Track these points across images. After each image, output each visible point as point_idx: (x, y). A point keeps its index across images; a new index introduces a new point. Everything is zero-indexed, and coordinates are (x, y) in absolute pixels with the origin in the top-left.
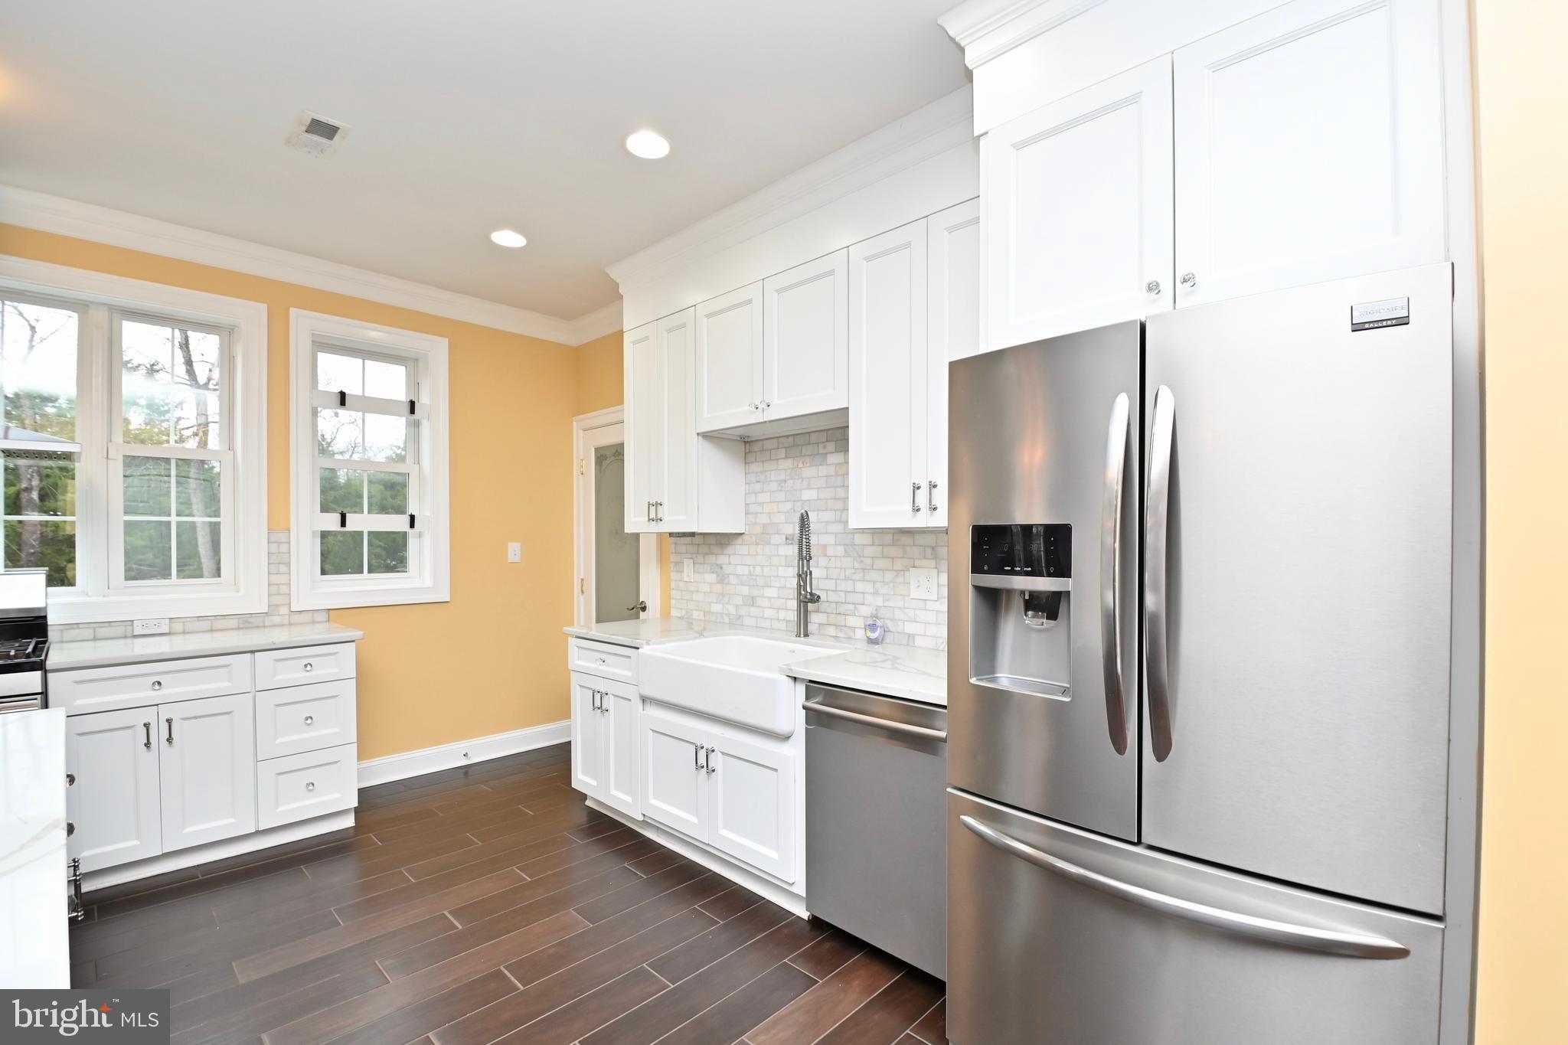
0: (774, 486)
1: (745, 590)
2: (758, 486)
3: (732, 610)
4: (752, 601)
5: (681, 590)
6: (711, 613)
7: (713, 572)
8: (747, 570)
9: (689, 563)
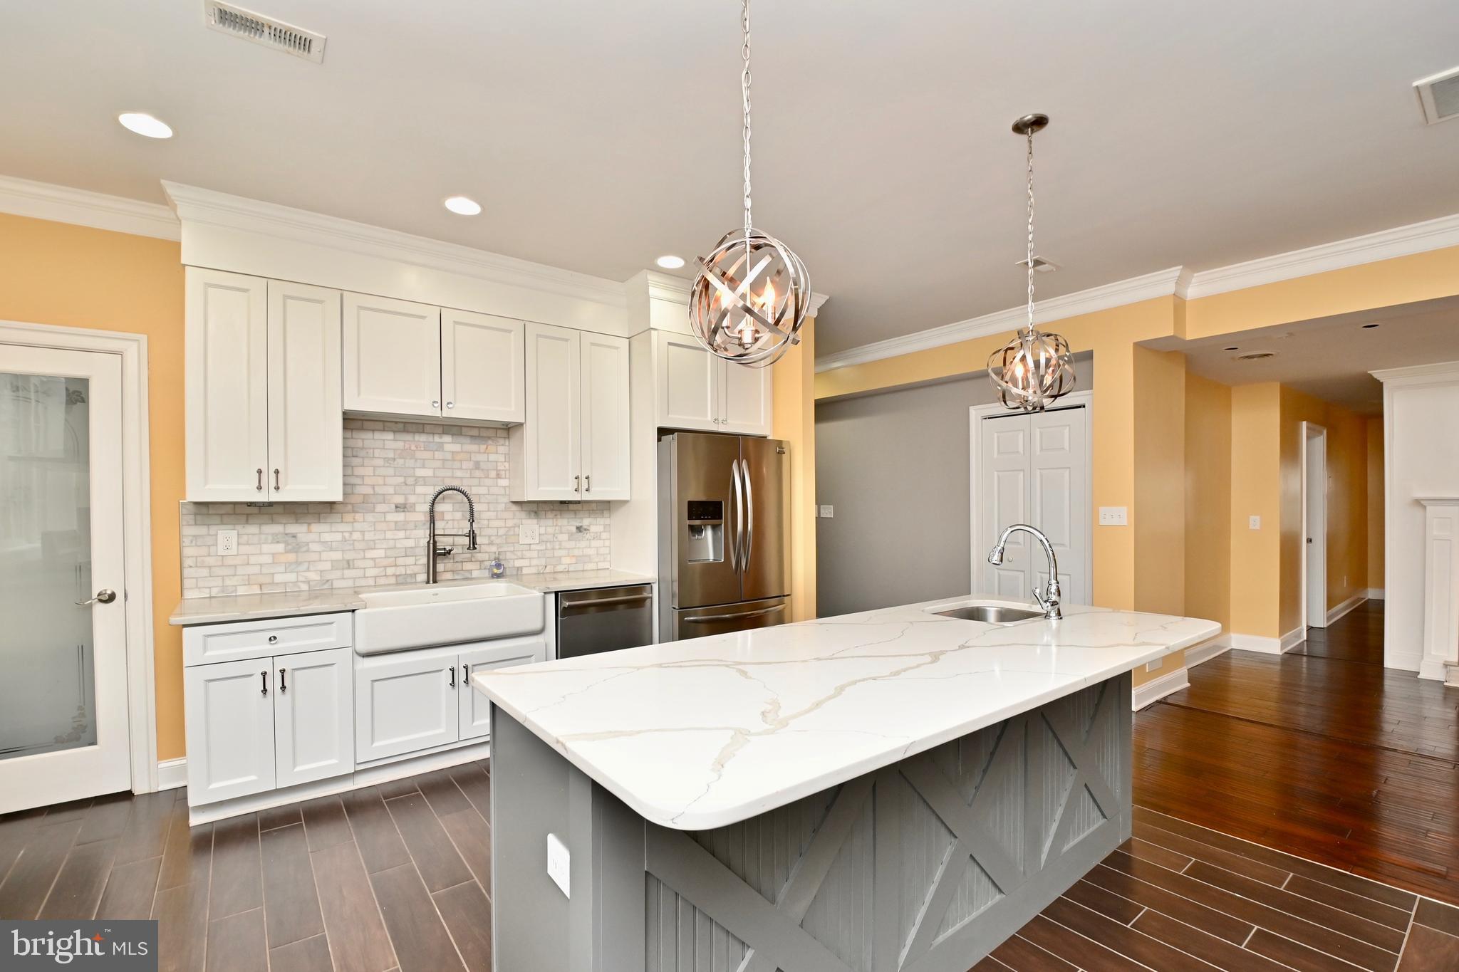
5: (210, 567)
6: (273, 583)
7: (278, 542)
8: (338, 537)
9: (228, 537)
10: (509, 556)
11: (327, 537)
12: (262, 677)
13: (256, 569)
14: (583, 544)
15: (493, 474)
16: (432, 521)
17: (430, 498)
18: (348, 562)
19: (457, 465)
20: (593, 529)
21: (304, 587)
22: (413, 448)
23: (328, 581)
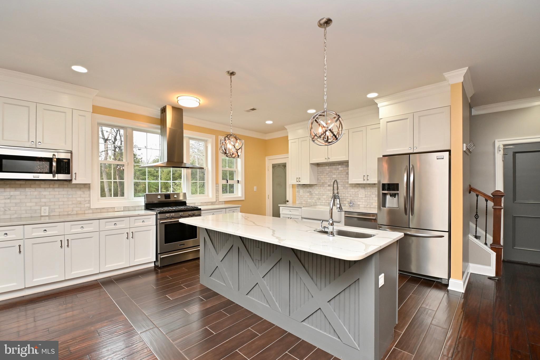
0: (325, 174)
1: (317, 197)
2: (321, 174)
3: (314, 201)
4: (320, 199)
5: (299, 197)
7: (308, 193)
9: (302, 191)
10: (356, 200)
13: (305, 198)
16: (333, 189)
17: (333, 183)
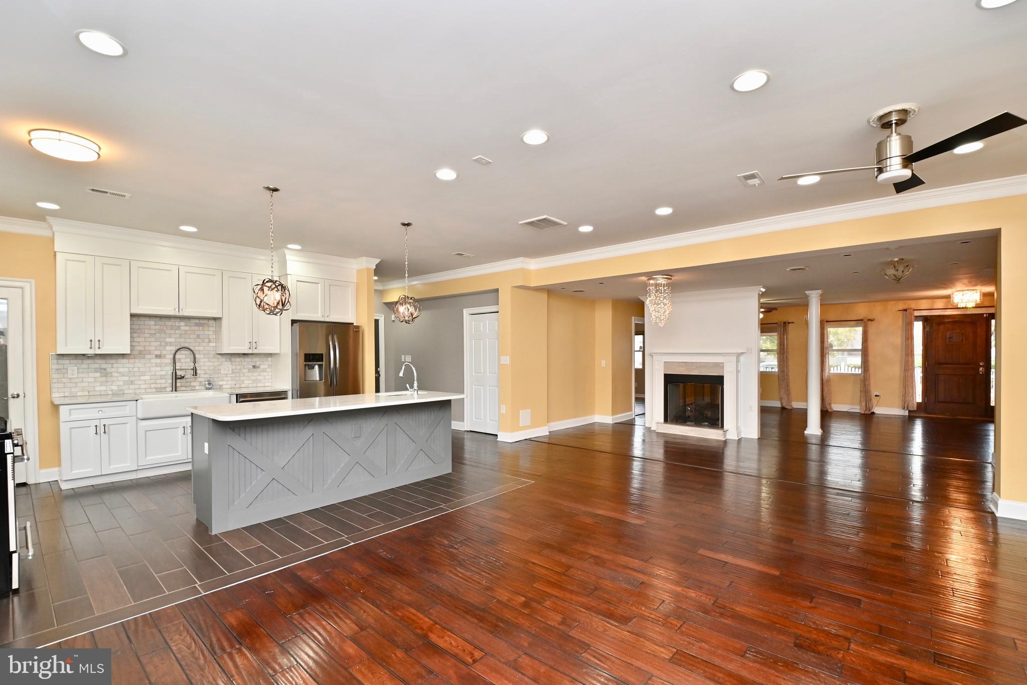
5: (64, 383)
6: (95, 391)
7: (97, 372)
8: (127, 370)
9: (73, 369)
10: (215, 379)
11: (121, 370)
12: (95, 427)
13: (86, 384)
14: (256, 374)
15: (207, 340)
16: (175, 362)
17: (173, 352)
18: (132, 381)
19: (187, 336)
20: (262, 367)
21: (110, 393)
22: (165, 328)
23: (121, 390)
